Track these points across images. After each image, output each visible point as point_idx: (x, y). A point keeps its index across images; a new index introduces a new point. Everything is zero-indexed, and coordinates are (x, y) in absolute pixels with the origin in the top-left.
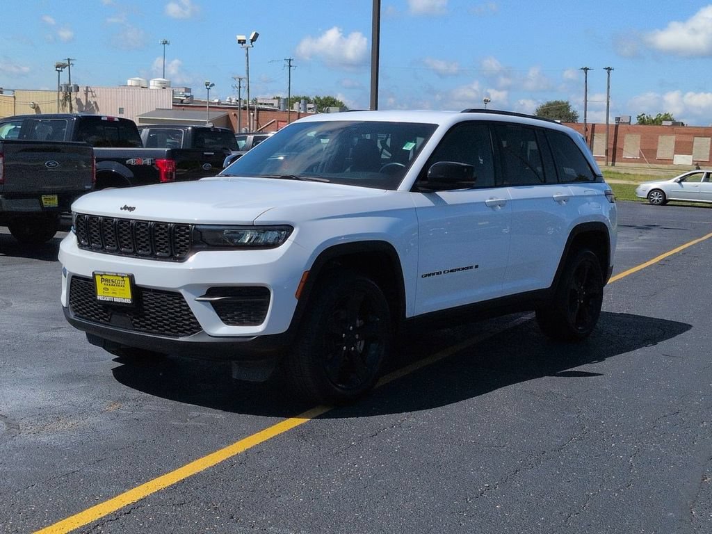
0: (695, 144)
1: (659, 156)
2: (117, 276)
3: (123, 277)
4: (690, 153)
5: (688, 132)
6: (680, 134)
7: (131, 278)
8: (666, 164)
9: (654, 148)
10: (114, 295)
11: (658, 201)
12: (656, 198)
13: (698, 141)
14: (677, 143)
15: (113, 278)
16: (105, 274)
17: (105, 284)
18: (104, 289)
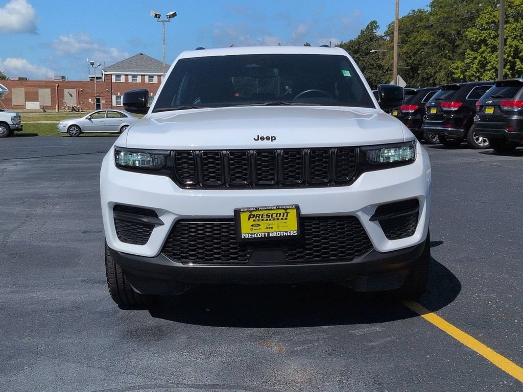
0: (39, 94)
1: (14, 103)
2: (279, 209)
3: (286, 209)
4: (37, 100)
5: (33, 84)
6: (28, 86)
7: (297, 208)
8: (20, 109)
9: (10, 97)
10: (269, 230)
11: (76, 134)
12: (74, 132)
13: (41, 91)
14: (26, 94)
15: (270, 212)
16: (257, 209)
17: (254, 221)
18: (252, 226)
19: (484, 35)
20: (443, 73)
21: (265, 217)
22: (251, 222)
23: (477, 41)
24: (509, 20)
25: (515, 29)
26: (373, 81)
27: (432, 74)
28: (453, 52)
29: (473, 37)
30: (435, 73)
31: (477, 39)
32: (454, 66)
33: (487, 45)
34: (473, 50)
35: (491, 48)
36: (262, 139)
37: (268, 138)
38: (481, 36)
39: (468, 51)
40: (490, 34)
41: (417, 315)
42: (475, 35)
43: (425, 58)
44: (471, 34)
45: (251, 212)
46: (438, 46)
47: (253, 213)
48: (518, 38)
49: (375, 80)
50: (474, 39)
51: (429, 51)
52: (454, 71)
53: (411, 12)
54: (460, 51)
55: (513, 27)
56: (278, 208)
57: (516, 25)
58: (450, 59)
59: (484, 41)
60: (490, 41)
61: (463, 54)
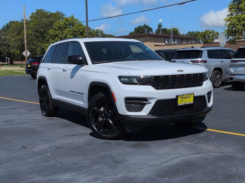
3: (191, 94)
7: (194, 94)
10: (186, 102)
15: (186, 96)
16: (183, 95)
17: (182, 99)
18: (181, 101)
19: (57, 33)
20: (39, 49)
21: (185, 97)
22: (181, 100)
23: (54, 35)
24: (67, 27)
25: (70, 31)
26: (2, 52)
27: (34, 49)
28: (43, 39)
29: (52, 33)
30: (36, 49)
31: (54, 34)
32: (45, 45)
33: (58, 37)
34: (52, 39)
35: (60, 39)
36: (180, 71)
37: (181, 71)
38: (56, 33)
39: (50, 39)
40: (59, 32)
41: (205, 130)
42: (53, 33)
43: (30, 41)
44: (51, 32)
45: (181, 96)
46: (36, 36)
47: (182, 96)
48: (71, 35)
49: (3, 51)
50: (53, 34)
51: (32, 38)
52: (44, 48)
53: (21, 20)
54: (47, 39)
55: (69, 30)
56: (189, 94)
57: (70, 29)
58: (42, 42)
59: (57, 35)
60: (59, 36)
61: (48, 40)
